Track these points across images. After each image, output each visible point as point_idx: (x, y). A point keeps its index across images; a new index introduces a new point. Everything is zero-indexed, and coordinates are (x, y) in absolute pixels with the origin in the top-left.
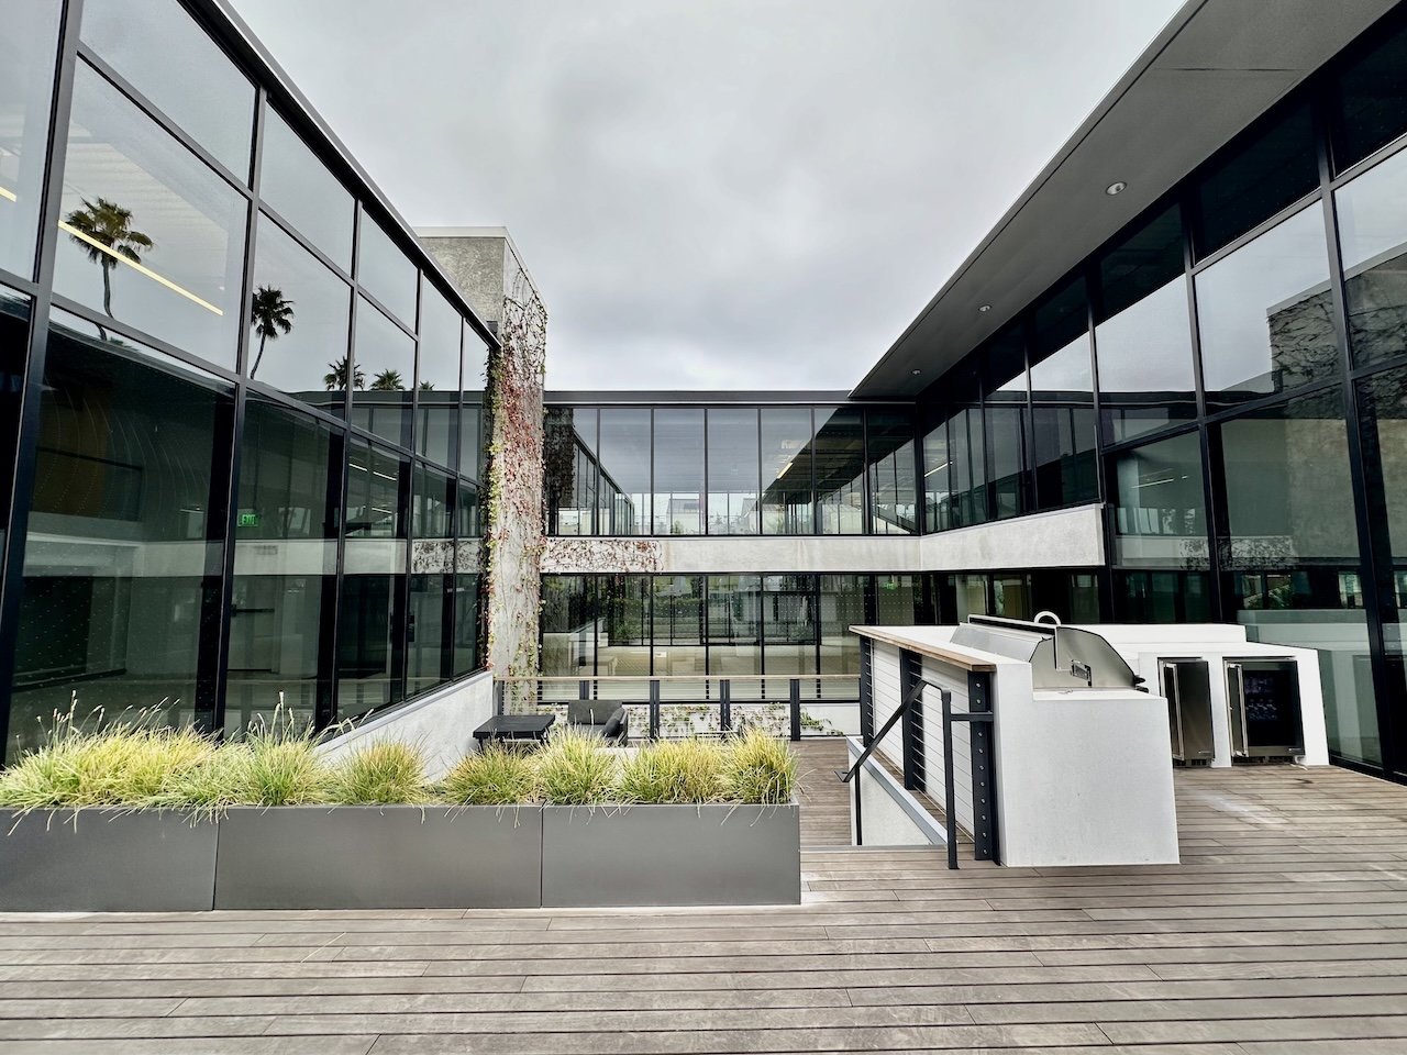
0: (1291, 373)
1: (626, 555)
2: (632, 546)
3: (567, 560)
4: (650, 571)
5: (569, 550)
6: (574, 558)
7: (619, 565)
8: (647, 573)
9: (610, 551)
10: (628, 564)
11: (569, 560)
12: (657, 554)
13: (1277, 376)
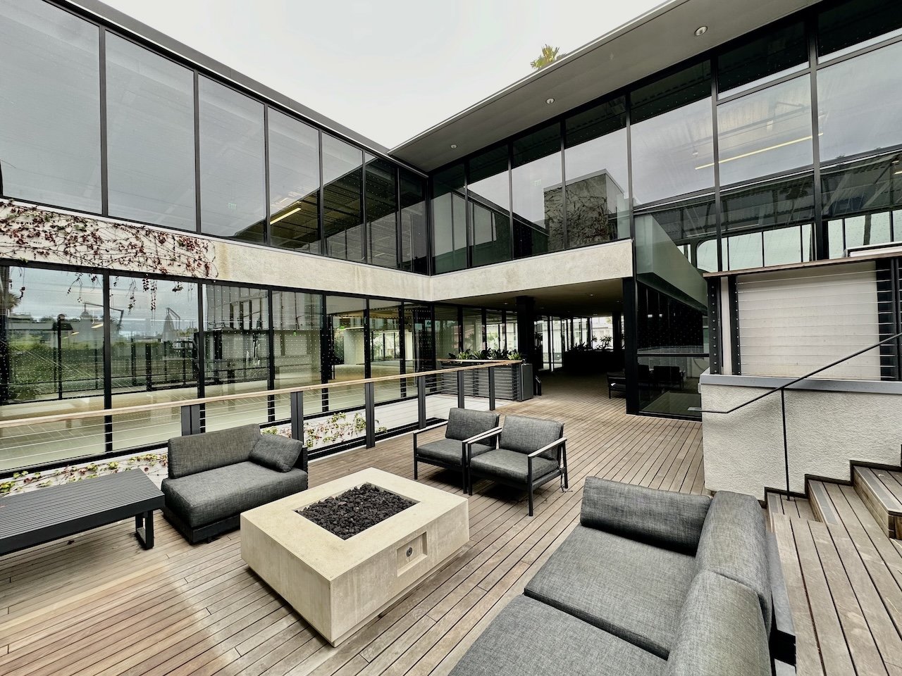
0: (553, 222)
1: (162, 252)
2: (170, 240)
3: (43, 243)
4: (200, 277)
5: (47, 227)
6: (59, 239)
7: (150, 262)
8: (193, 279)
9: (134, 241)
10: (165, 264)
11: (47, 244)
12: (209, 256)
13: (547, 222)
